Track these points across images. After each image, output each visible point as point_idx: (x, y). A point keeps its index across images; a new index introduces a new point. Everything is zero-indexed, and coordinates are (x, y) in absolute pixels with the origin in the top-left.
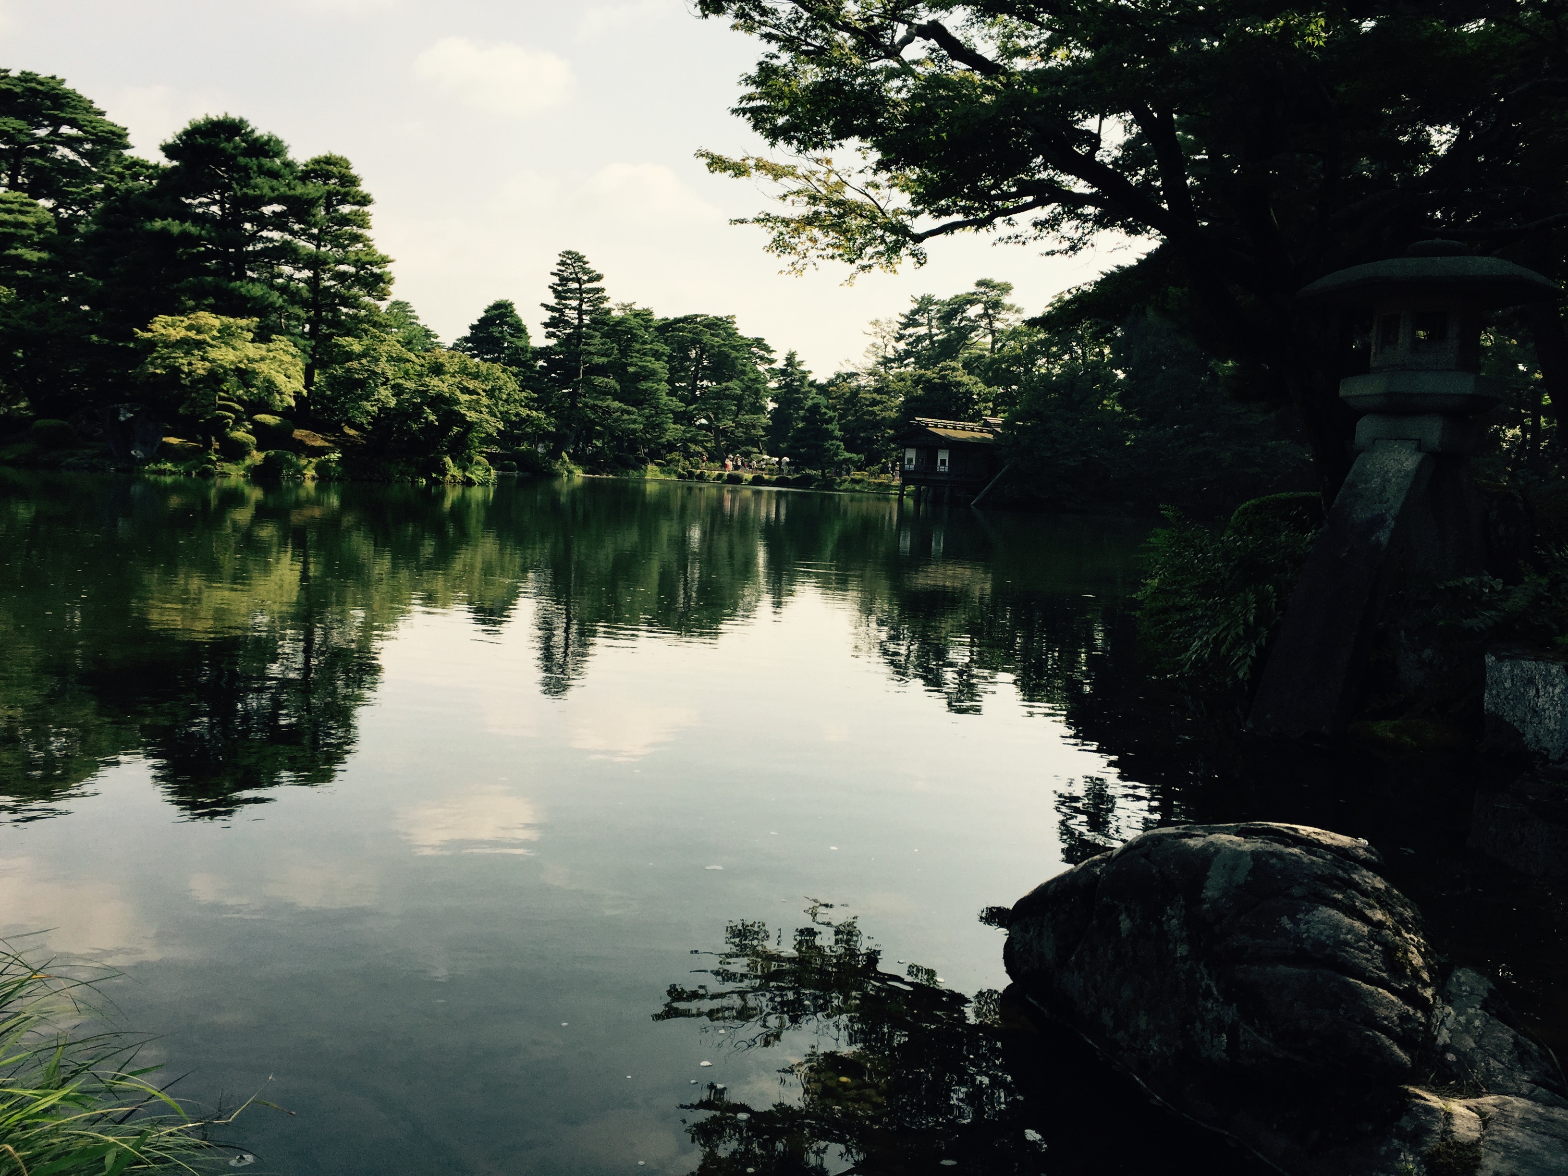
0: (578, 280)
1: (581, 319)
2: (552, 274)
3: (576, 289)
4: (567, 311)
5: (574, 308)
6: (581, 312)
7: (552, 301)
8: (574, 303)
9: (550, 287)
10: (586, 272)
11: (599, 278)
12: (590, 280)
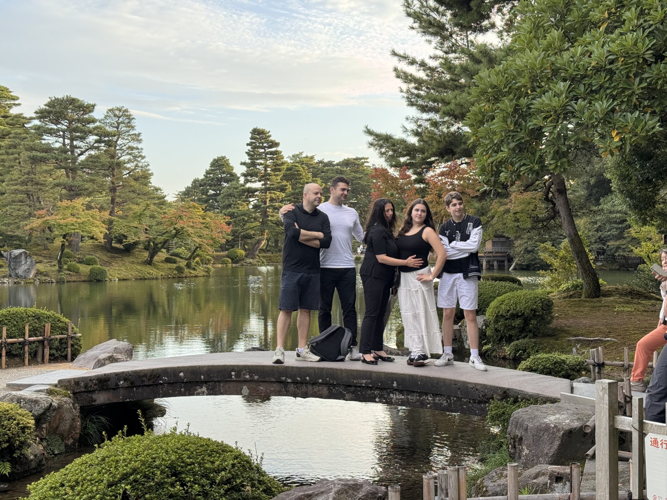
0: (264, 148)
1: (266, 170)
2: (248, 145)
3: (264, 153)
4: (258, 167)
5: (261, 164)
6: (266, 167)
7: (248, 161)
8: (262, 161)
9: (247, 153)
10: (267, 142)
11: (277, 145)
12: (270, 147)
